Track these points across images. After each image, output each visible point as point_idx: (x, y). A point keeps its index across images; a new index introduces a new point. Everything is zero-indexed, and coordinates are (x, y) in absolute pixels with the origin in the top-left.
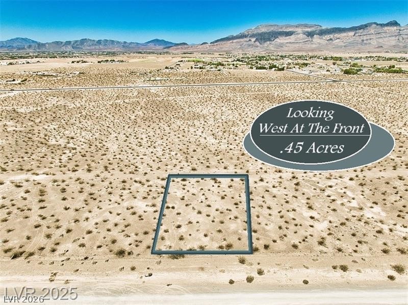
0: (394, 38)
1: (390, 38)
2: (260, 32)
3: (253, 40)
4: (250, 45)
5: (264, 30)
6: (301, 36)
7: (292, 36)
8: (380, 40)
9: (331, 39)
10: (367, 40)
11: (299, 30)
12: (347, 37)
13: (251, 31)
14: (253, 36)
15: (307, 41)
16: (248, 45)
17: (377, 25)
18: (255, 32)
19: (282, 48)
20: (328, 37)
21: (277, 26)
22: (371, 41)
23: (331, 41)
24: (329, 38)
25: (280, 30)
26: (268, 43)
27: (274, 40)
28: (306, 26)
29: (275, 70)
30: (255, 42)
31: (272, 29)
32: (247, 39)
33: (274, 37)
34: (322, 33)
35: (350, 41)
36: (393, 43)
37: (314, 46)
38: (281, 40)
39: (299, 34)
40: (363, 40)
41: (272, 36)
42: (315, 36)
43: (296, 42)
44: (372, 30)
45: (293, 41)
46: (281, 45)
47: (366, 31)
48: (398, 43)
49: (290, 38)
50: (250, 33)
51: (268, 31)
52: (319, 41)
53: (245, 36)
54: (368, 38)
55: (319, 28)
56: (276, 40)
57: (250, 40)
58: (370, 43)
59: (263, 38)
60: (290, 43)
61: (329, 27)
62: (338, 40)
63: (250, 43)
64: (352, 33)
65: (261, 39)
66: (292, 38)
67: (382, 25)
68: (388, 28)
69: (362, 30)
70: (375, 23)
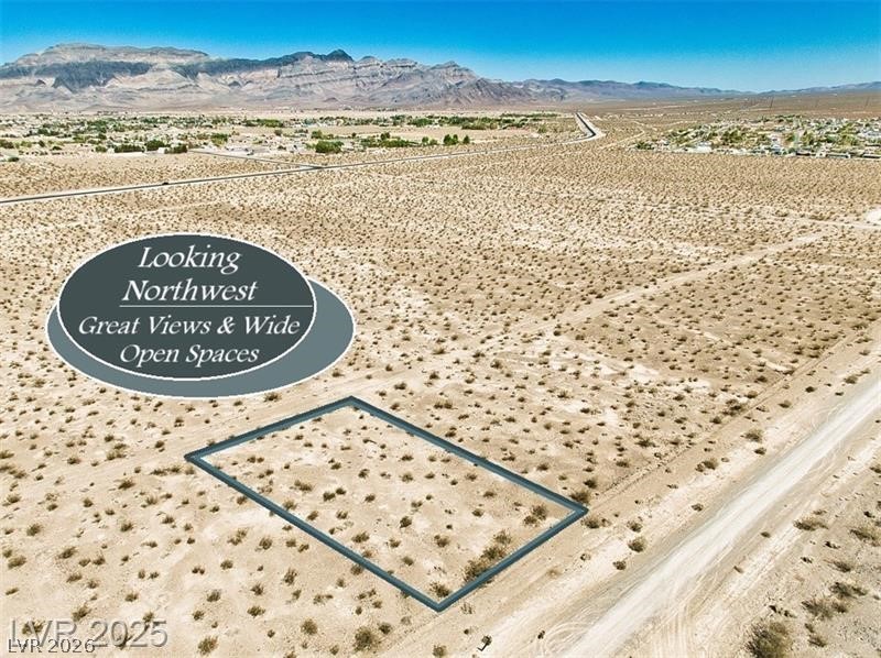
0: (348, 83)
1: (344, 83)
2: (62, 62)
3: (50, 81)
4: (44, 95)
5: (70, 58)
6: (169, 74)
7: (148, 75)
8: (329, 87)
9: (235, 83)
10: (305, 85)
11: (160, 61)
12: (267, 78)
13: (36, 58)
14: (46, 71)
15: (187, 86)
16: (37, 93)
17: (314, 56)
18: (49, 62)
19: (133, 103)
20: (229, 78)
21: (104, 49)
22: (313, 88)
23: (236, 87)
24: (232, 81)
25: (113, 60)
26: (92, 88)
27: (105, 84)
28: (172, 52)
29: (166, 152)
30: (55, 86)
31: (91, 56)
32: (34, 79)
33: (104, 75)
34: (215, 69)
35: (272, 87)
36: (351, 92)
37: (204, 97)
38: (122, 83)
39: (163, 70)
40: (298, 86)
41: (99, 74)
42: (200, 75)
43: (159, 87)
44: (307, 66)
45: (154, 86)
46: (128, 96)
47: (298, 67)
48: (358, 93)
49: (144, 79)
50: (34, 64)
51: (84, 62)
52: (212, 86)
53: (26, 72)
54: (306, 82)
55: (204, 59)
56: (110, 83)
57: (40, 82)
58: (312, 92)
59: (77, 76)
60: (148, 90)
61: (225, 58)
62: (249, 86)
63: (40, 87)
64: (273, 72)
65: (71, 80)
66: (149, 79)
67: (323, 58)
68: (335, 64)
69: (290, 66)
70: (309, 54)
